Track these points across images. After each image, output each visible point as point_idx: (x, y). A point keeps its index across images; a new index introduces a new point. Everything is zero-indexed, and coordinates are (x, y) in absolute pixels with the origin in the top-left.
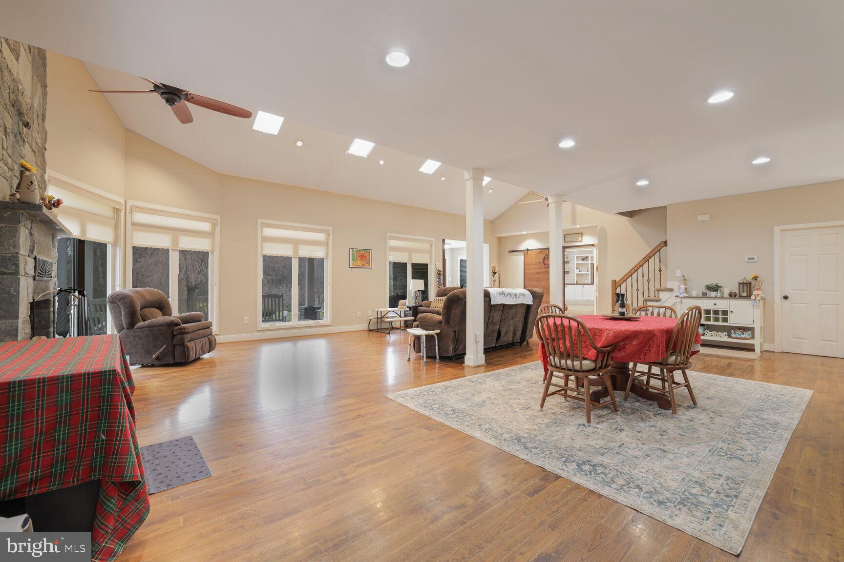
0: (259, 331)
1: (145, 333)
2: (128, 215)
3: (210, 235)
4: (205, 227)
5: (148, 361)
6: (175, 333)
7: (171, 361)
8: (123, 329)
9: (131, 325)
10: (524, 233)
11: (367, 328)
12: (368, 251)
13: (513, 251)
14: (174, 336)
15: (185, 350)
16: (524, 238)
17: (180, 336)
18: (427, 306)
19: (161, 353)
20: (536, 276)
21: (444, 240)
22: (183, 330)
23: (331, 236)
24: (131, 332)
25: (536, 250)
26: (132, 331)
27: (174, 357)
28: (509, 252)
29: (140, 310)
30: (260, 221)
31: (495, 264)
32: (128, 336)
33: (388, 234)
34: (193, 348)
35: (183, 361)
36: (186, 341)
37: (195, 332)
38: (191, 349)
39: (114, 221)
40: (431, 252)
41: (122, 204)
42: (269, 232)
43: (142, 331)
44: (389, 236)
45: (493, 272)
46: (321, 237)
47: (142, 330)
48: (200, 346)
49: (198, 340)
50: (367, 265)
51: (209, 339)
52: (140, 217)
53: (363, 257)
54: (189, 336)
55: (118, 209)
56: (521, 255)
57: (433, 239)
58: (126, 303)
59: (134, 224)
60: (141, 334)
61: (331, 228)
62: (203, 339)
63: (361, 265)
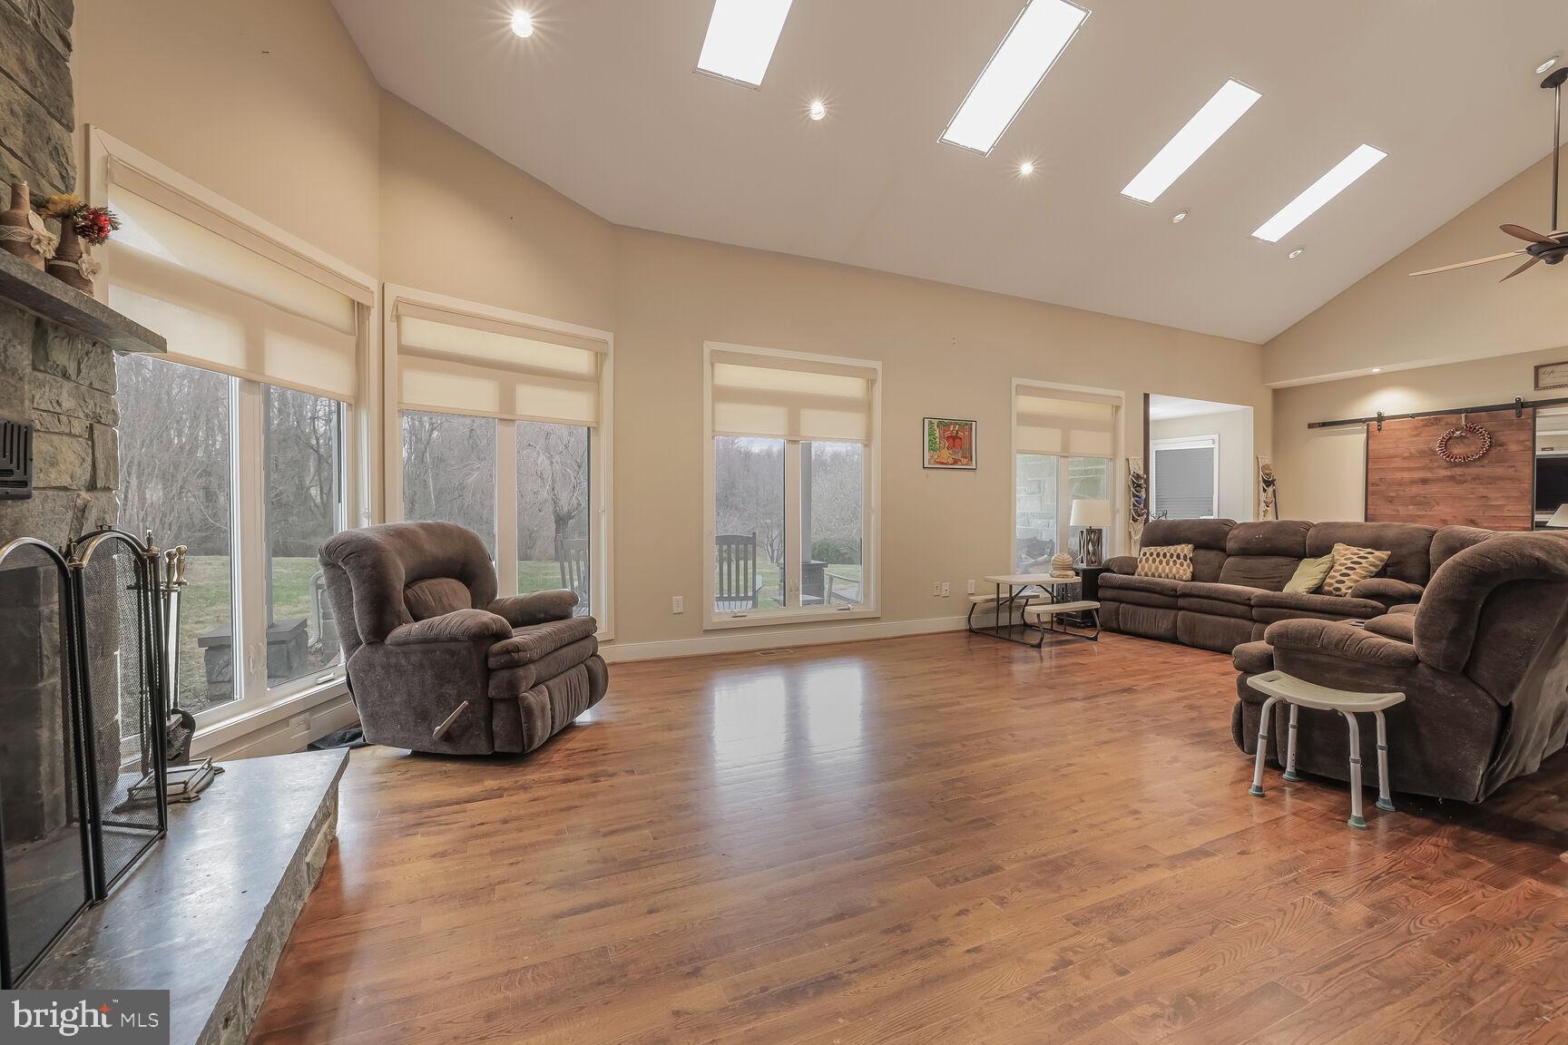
0: (707, 632)
1: (414, 659)
2: (391, 327)
3: (591, 382)
4: (578, 360)
5: (425, 744)
6: (492, 662)
7: (483, 749)
8: (359, 643)
9: (378, 632)
10: (1376, 370)
11: (963, 626)
12: (967, 425)
13: (1324, 425)
14: (488, 673)
15: (520, 714)
16: (1369, 385)
17: (505, 674)
18: (1126, 570)
19: (455, 721)
20: (1415, 490)
21: (1146, 397)
22: (515, 656)
23: (878, 387)
24: (379, 657)
25: (1413, 416)
26: (381, 652)
27: (491, 737)
28: (1311, 426)
29: (407, 586)
30: (709, 346)
31: (1266, 459)
32: (371, 666)
33: (1016, 381)
34: (543, 709)
35: (517, 750)
36: (523, 689)
37: (551, 657)
38: (537, 712)
39: (353, 339)
40: (1114, 429)
41: (372, 293)
42: (730, 375)
43: (405, 653)
44: (1018, 386)
45: (1265, 481)
46: (852, 387)
47: (405, 648)
48: (565, 695)
49: (557, 680)
50: (965, 461)
51: (589, 670)
52: (421, 333)
53: (954, 440)
54: (533, 672)
55: (362, 305)
56: (1359, 432)
57: (1122, 394)
58: (363, 568)
59: (405, 351)
60: (403, 661)
61: (877, 365)
62: (573, 672)
63: (951, 461)
